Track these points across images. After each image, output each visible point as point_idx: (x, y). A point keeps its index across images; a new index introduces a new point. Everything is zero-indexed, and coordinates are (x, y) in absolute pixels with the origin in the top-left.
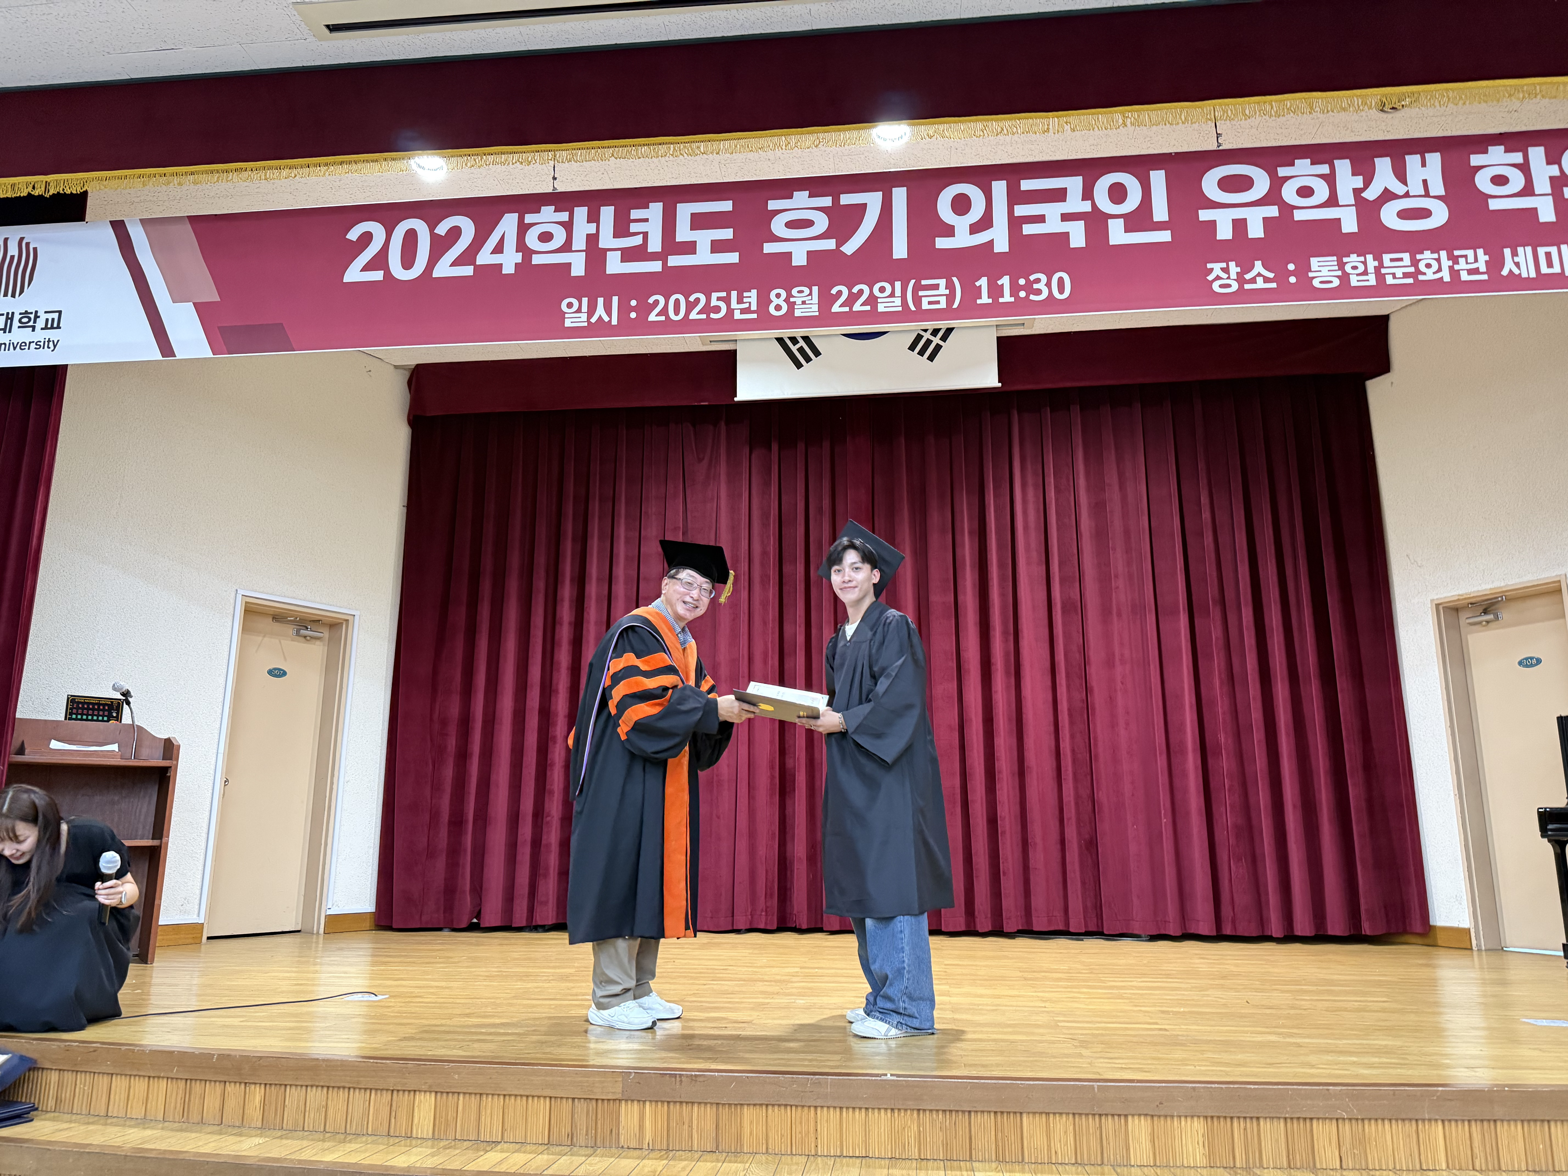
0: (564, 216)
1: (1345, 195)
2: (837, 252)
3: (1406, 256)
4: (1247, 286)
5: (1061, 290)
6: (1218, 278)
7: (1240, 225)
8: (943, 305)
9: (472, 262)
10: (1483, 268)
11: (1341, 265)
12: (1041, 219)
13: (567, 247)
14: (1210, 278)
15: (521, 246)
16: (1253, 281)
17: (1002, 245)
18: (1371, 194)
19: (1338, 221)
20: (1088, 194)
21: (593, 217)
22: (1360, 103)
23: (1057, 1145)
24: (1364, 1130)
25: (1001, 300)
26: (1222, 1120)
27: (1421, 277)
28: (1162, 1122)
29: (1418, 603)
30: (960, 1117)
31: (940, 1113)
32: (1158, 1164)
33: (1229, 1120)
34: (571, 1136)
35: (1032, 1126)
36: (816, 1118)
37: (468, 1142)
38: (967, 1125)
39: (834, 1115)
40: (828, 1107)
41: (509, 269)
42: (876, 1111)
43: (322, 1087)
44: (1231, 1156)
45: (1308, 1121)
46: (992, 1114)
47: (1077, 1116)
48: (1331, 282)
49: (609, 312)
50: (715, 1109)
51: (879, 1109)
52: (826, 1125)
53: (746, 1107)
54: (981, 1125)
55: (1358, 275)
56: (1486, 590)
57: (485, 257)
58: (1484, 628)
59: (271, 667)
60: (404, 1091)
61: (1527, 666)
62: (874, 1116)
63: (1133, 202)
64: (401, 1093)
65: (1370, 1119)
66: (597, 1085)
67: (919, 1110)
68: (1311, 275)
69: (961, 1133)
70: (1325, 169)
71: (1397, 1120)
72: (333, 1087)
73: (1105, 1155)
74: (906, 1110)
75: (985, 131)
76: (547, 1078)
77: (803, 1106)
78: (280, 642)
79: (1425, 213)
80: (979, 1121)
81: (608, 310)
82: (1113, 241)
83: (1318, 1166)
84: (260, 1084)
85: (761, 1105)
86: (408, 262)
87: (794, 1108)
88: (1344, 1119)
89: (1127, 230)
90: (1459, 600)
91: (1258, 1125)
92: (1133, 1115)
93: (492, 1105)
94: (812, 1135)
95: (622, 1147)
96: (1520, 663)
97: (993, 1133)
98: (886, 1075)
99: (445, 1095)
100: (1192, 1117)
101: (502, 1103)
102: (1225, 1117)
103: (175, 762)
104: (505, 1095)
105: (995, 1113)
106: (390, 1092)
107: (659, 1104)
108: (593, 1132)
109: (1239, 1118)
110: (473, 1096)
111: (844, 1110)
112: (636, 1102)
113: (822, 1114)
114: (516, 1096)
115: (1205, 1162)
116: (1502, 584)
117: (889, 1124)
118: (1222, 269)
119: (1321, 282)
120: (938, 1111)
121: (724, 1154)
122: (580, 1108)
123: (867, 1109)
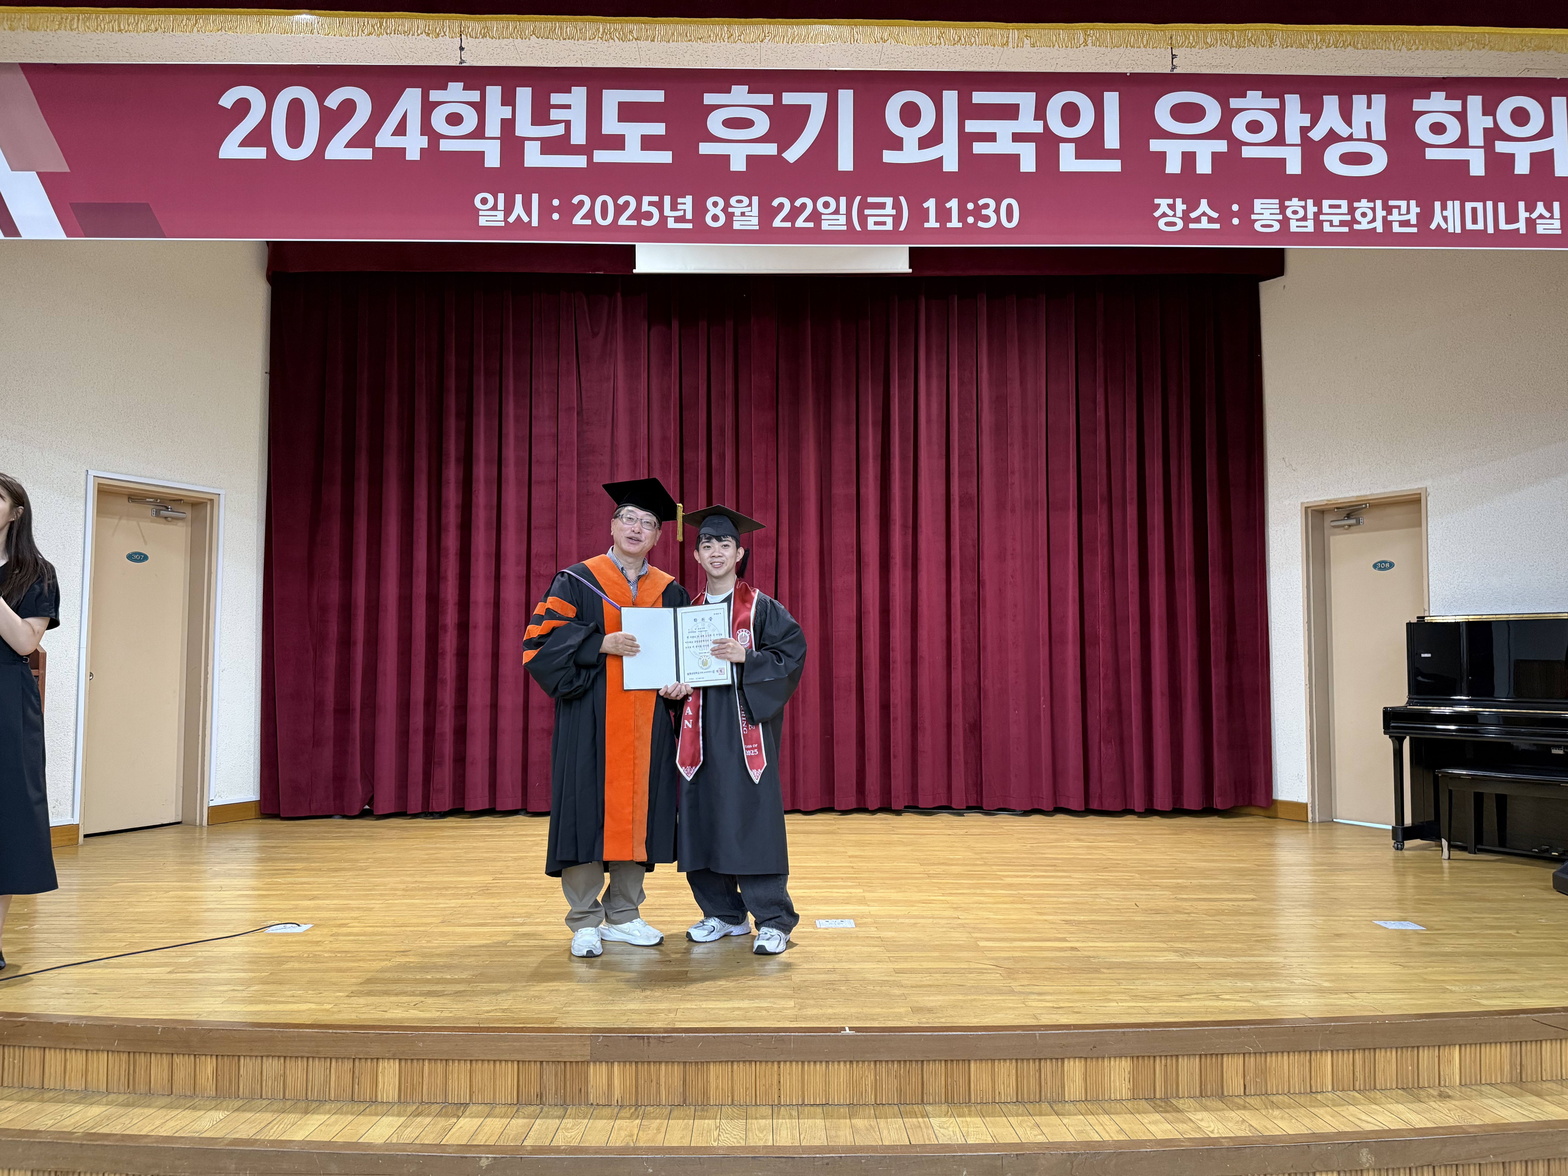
0: (475, 96)
1: (1293, 135)
2: (778, 159)
3: (1344, 203)
4: (1192, 226)
5: (1010, 218)
6: (1164, 215)
7: (1189, 159)
8: (889, 227)
9: (370, 143)
10: (1414, 221)
11: (1283, 209)
12: (991, 137)
13: (479, 133)
14: (1157, 214)
15: (426, 128)
16: (1198, 220)
17: (951, 165)
18: (1316, 135)
19: (1283, 161)
20: (1040, 114)
21: (509, 100)
22: (1319, 41)
23: (1000, 1087)
24: (1266, 1062)
25: (949, 225)
26: (1146, 1058)
27: (1356, 227)
28: (1094, 1063)
29: (1289, 504)
30: (914, 1065)
31: (896, 1063)
32: (1089, 1098)
33: (1152, 1059)
34: (540, 1096)
35: (978, 1071)
36: (779, 1071)
37: (436, 1105)
38: (920, 1072)
39: (796, 1068)
40: (791, 1062)
41: (413, 155)
42: (836, 1064)
43: (279, 1057)
44: (1152, 1089)
45: (1219, 1056)
46: (943, 1063)
47: (1019, 1061)
48: (1271, 226)
49: (529, 213)
50: (682, 1067)
51: (839, 1062)
52: (788, 1077)
53: (712, 1064)
54: (932, 1072)
55: (1298, 220)
56: (1353, 497)
57: (385, 139)
58: (1345, 531)
59: (130, 551)
60: (366, 1059)
61: (1380, 569)
62: (834, 1068)
63: (1084, 127)
64: (363, 1061)
65: (1271, 1053)
66: (565, 1048)
67: (875, 1062)
68: (1253, 217)
69: (914, 1080)
70: (1274, 103)
71: (1294, 1052)
72: (291, 1057)
73: (1043, 1093)
75: (942, 39)
76: (515, 1044)
77: (767, 1062)
78: (139, 525)
79: (1364, 159)
80: (931, 1068)
81: (528, 210)
82: (1063, 168)
83: (1226, 1094)
84: (211, 1055)
85: (727, 1062)
86: (295, 138)
87: (758, 1064)
88: (1250, 1053)
89: (1078, 157)
90: (1327, 504)
91: (1177, 1061)
92: (1069, 1058)
93: (459, 1071)
94: (775, 1086)
95: (592, 1104)
96: (1375, 566)
97: (943, 1079)
98: (844, 1029)
99: (409, 1062)
100: (1121, 1057)
101: (469, 1068)
102: (1149, 1057)
104: (471, 1061)
105: (946, 1061)
106: (352, 1061)
107: (628, 1064)
108: (562, 1091)
109: (1161, 1056)
110: (439, 1061)
111: (806, 1064)
112: (604, 1063)
113: (785, 1068)
114: (483, 1061)
115: (1129, 1096)
116: (1368, 493)
117: (848, 1074)
118: (1169, 205)
119: (1263, 226)
120: (893, 1061)
121: (693, 1108)
122: (549, 1070)
123: (827, 1062)
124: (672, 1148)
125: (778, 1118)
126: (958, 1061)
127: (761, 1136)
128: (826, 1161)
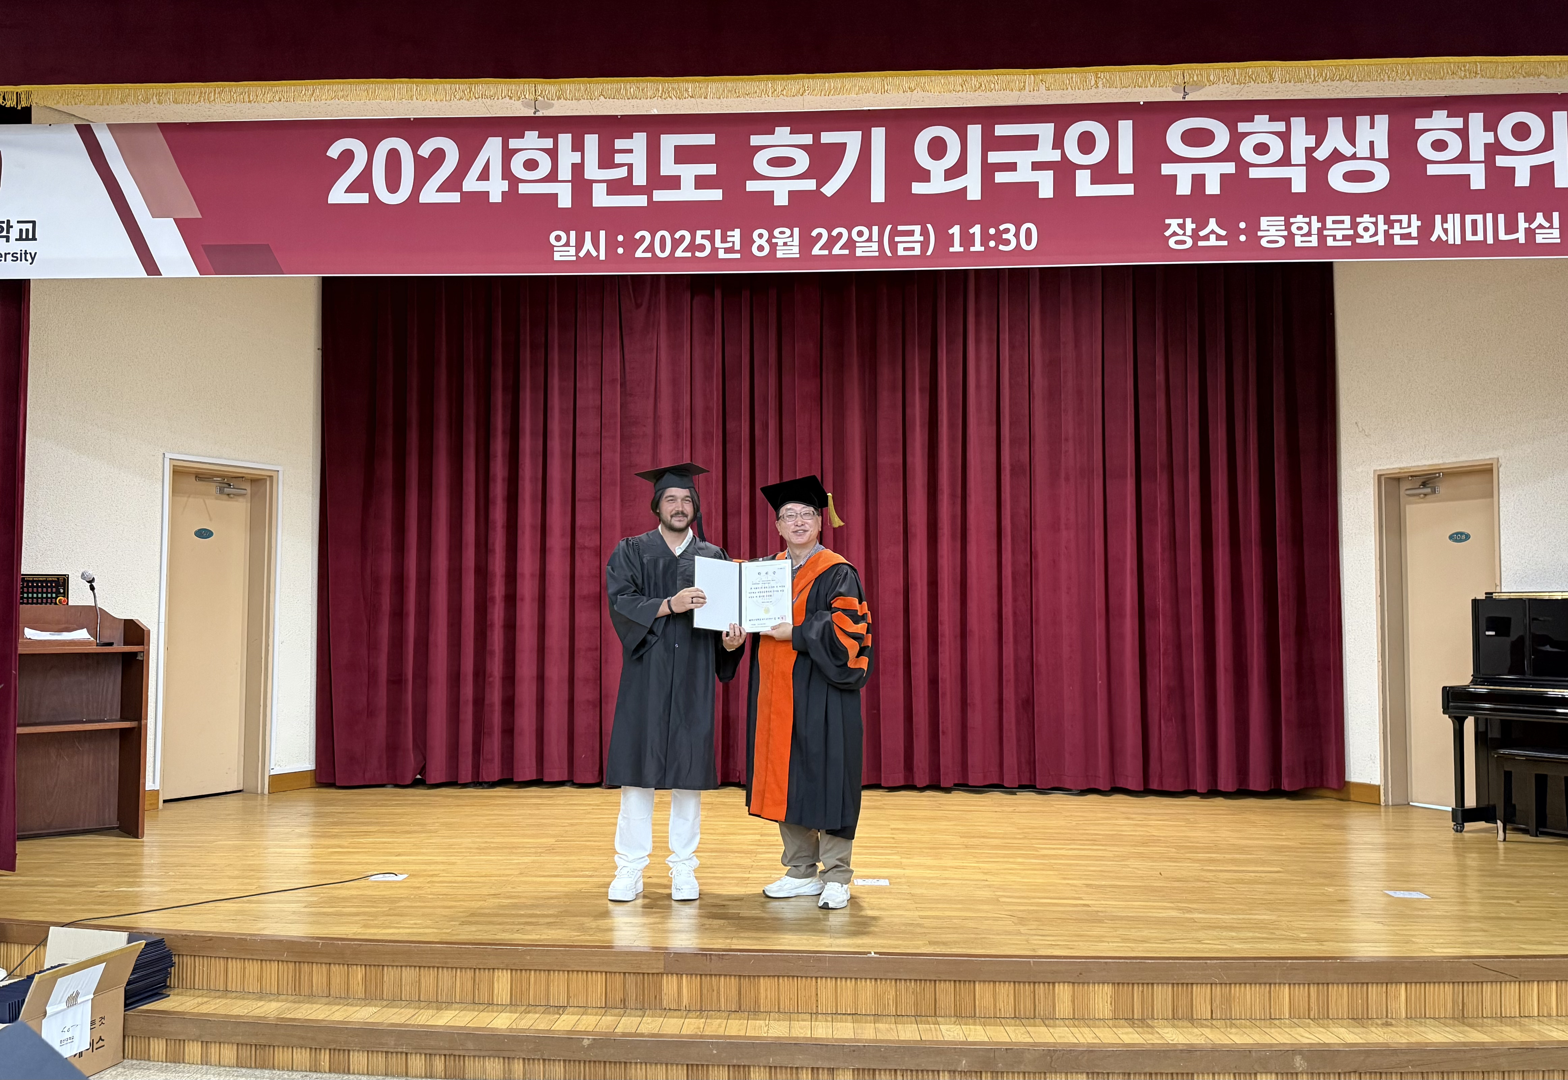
1: (1298, 156)
3: (1347, 219)
4: (1201, 243)
5: (1028, 241)
6: (1175, 234)
7: (1198, 180)
8: (917, 252)
9: (457, 188)
10: (1414, 233)
11: (1288, 225)
12: (1012, 167)
13: (552, 177)
14: (1168, 233)
15: (506, 173)
16: (1206, 238)
17: (974, 194)
18: (1321, 154)
19: (1288, 181)
20: (1058, 143)
21: (578, 145)
23: (1001, 1004)
24: (1230, 991)
25: (972, 249)
26: (1125, 985)
27: (1359, 241)
28: (1080, 987)
29: (1363, 472)
30: (928, 984)
31: (913, 981)
32: (1076, 1017)
33: (1131, 985)
34: (624, 1001)
35: (982, 990)
36: (817, 985)
37: (540, 1007)
38: (933, 989)
39: (830, 983)
40: (826, 978)
41: (495, 196)
42: (863, 980)
43: (415, 966)
44: (1131, 1011)
45: (1189, 985)
46: (952, 983)
47: (1016, 984)
48: (1277, 242)
49: (597, 248)
50: (738, 979)
51: (866, 979)
52: (824, 990)
53: (762, 977)
54: (943, 990)
55: (1302, 236)
56: (1425, 467)
57: (471, 183)
58: (1421, 500)
59: (198, 528)
60: (485, 969)
61: (1456, 540)
62: (861, 984)
63: (1099, 154)
64: (482, 970)
65: (1236, 983)
66: (644, 964)
67: (896, 980)
68: (1260, 233)
69: (928, 996)
70: (1281, 127)
71: (1256, 984)
72: (424, 967)
73: (1037, 1011)
74: (886, 979)
76: (603, 958)
77: (806, 977)
78: (204, 502)
79: (1367, 176)
80: (942, 987)
81: (596, 245)
82: (1079, 193)
83: (1195, 1017)
85: (773, 976)
86: (392, 184)
87: (799, 978)
88: (1216, 983)
89: (1093, 182)
90: (1399, 473)
91: (1153, 987)
92: (1059, 982)
93: (559, 981)
94: (814, 999)
95: (665, 1008)
96: (1451, 537)
97: (953, 995)
98: (870, 953)
99: (519, 971)
100: (1104, 983)
101: (566, 976)
102: (1128, 983)
103: (146, 647)
104: (568, 971)
105: (955, 981)
106: (472, 970)
107: (694, 976)
108: (641, 998)
109: (1138, 983)
110: (543, 971)
111: (839, 980)
112: (675, 975)
113: (822, 982)
114: (577, 971)
115: (1111, 1015)
116: (1441, 462)
117: (873, 989)
118: (1179, 225)
119: (1269, 242)
120: (910, 980)
121: (747, 1013)
122: (630, 979)
123: (856, 979)
124: (731, 1036)
125: (816, 1021)
126: (965, 981)
127: (802, 1031)
128: (853, 1048)
